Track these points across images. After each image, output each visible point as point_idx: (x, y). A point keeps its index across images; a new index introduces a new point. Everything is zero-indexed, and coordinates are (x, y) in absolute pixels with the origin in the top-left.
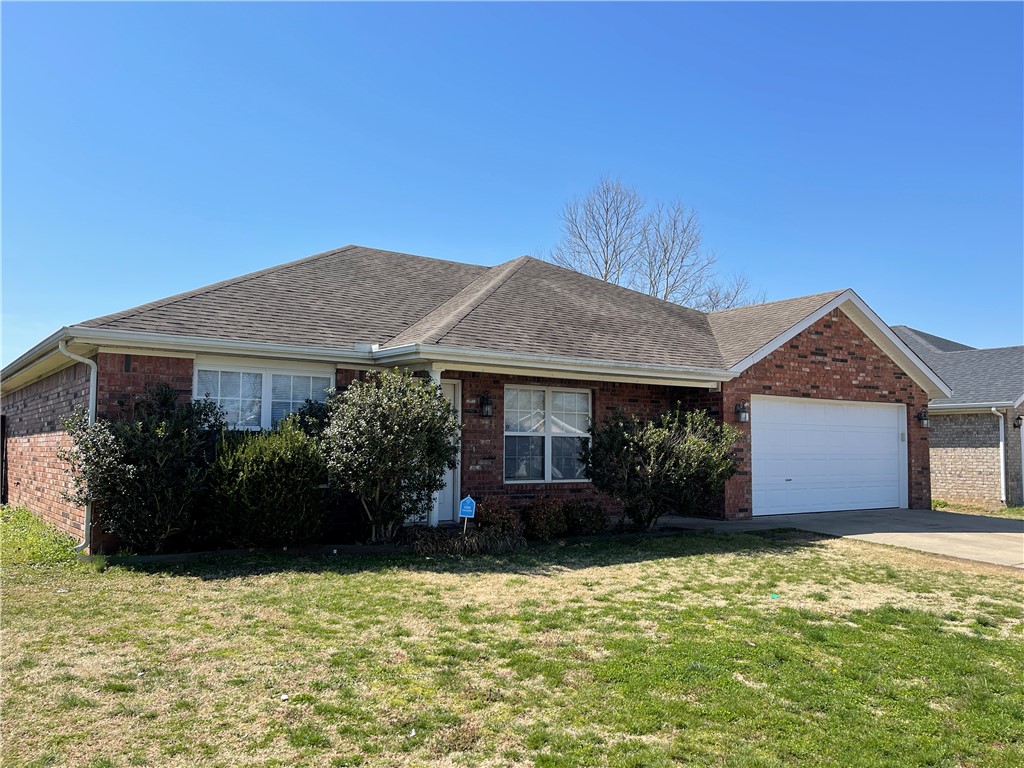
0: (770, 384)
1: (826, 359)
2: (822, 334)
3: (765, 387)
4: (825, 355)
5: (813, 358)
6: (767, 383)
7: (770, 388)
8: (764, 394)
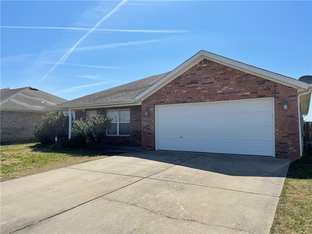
0: (163, 100)
1: (197, 85)
2: (195, 74)
3: (161, 102)
4: (198, 83)
5: (189, 86)
6: (162, 100)
7: (164, 102)
8: (161, 104)
